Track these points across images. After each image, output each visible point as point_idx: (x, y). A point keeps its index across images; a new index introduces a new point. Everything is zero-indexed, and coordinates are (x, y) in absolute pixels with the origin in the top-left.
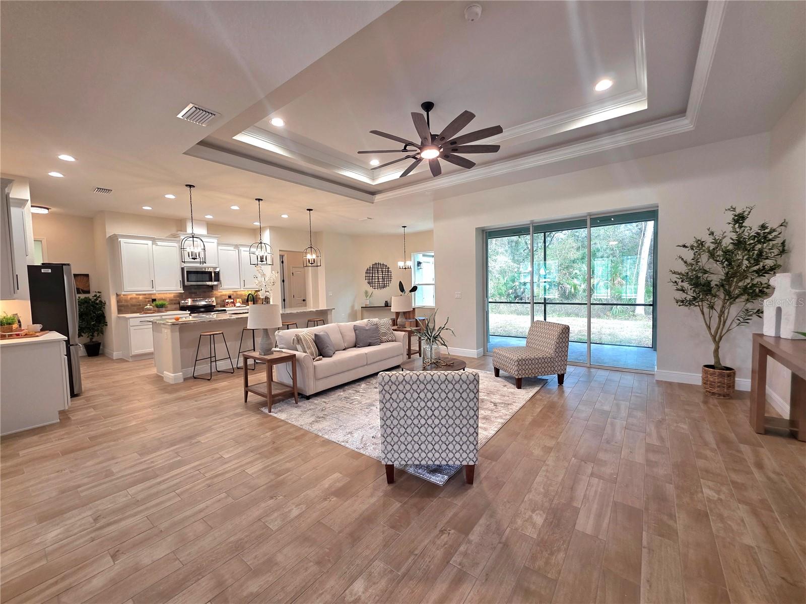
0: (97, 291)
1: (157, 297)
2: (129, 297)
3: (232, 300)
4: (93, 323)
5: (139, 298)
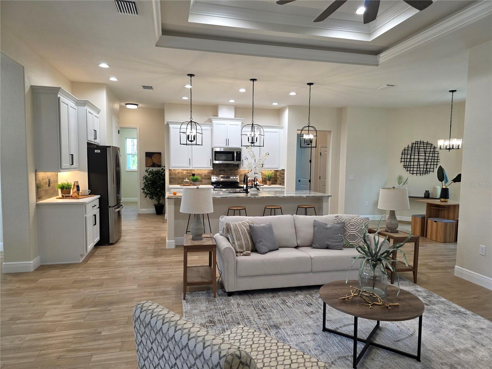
5: (183, 172)
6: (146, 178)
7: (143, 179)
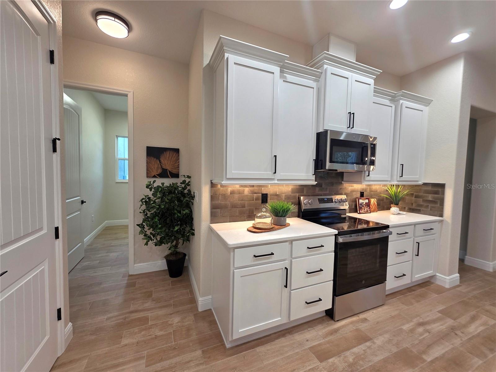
0: (186, 175)
1: (270, 190)
2: (230, 189)
3: (367, 201)
4: (176, 228)
5: (244, 191)
6: (147, 201)
7: (141, 203)
